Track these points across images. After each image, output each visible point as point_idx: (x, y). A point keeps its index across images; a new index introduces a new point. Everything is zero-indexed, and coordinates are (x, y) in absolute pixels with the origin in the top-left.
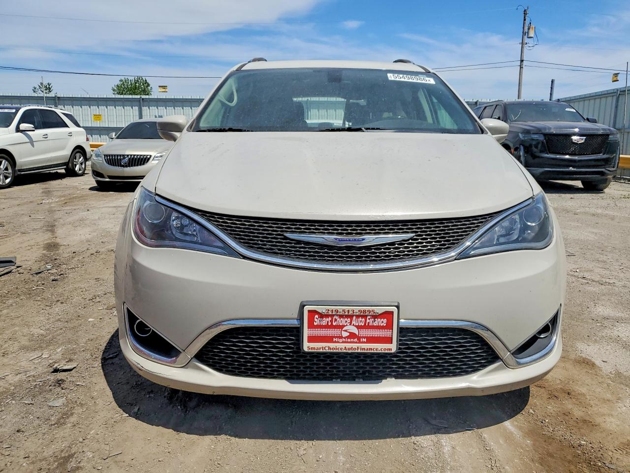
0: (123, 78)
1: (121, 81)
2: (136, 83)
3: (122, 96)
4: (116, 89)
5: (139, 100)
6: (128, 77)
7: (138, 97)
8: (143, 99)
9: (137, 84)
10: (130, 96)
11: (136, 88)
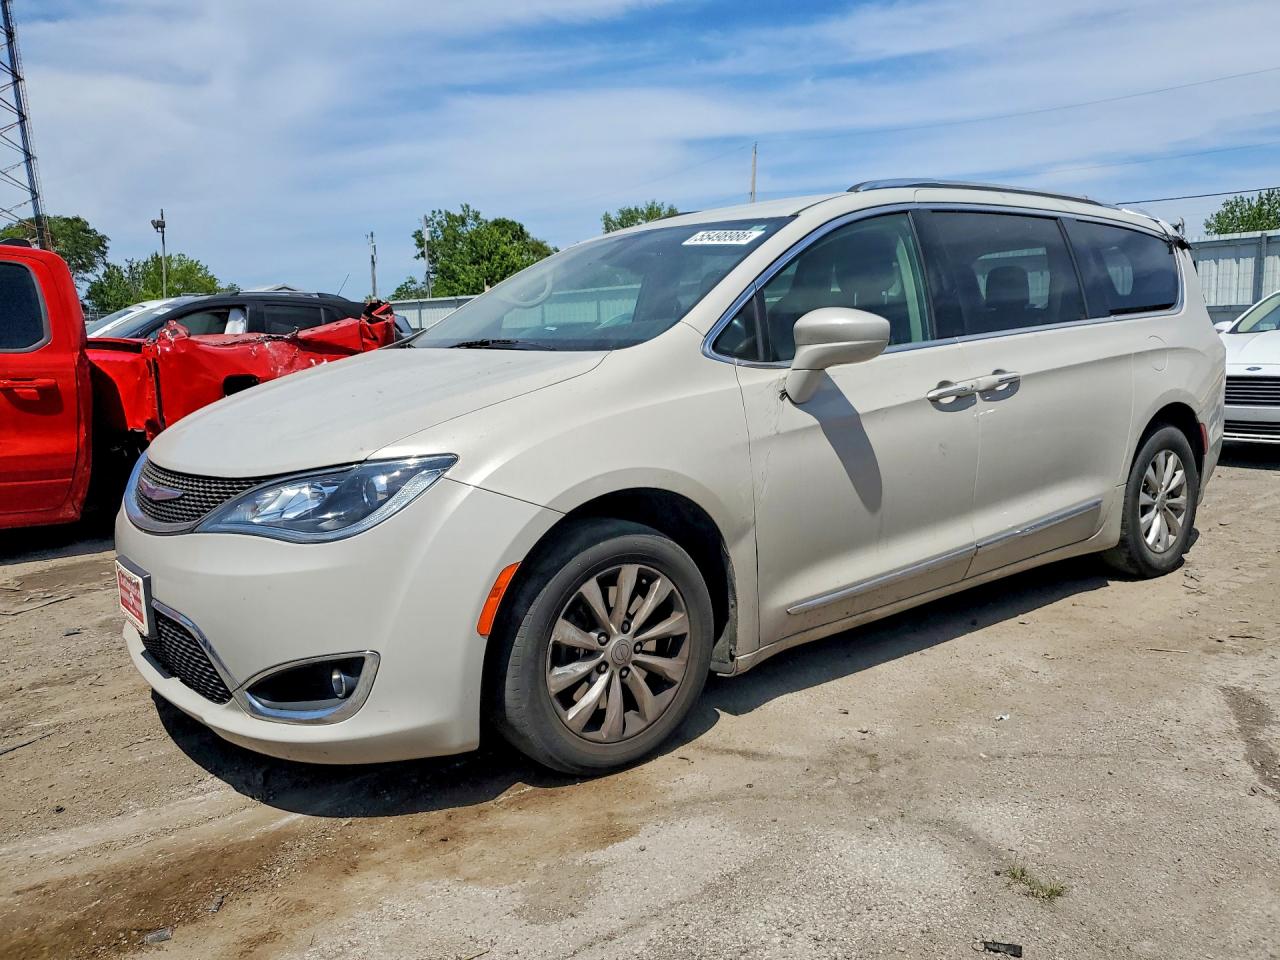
0: (1231, 198)
1: (1227, 204)
2: (1263, 204)
3: (1223, 237)
4: (1213, 222)
5: (1257, 241)
6: (1243, 194)
7: (1258, 234)
8: (1269, 238)
9: (1266, 207)
10: (1244, 235)
11: (1260, 216)
